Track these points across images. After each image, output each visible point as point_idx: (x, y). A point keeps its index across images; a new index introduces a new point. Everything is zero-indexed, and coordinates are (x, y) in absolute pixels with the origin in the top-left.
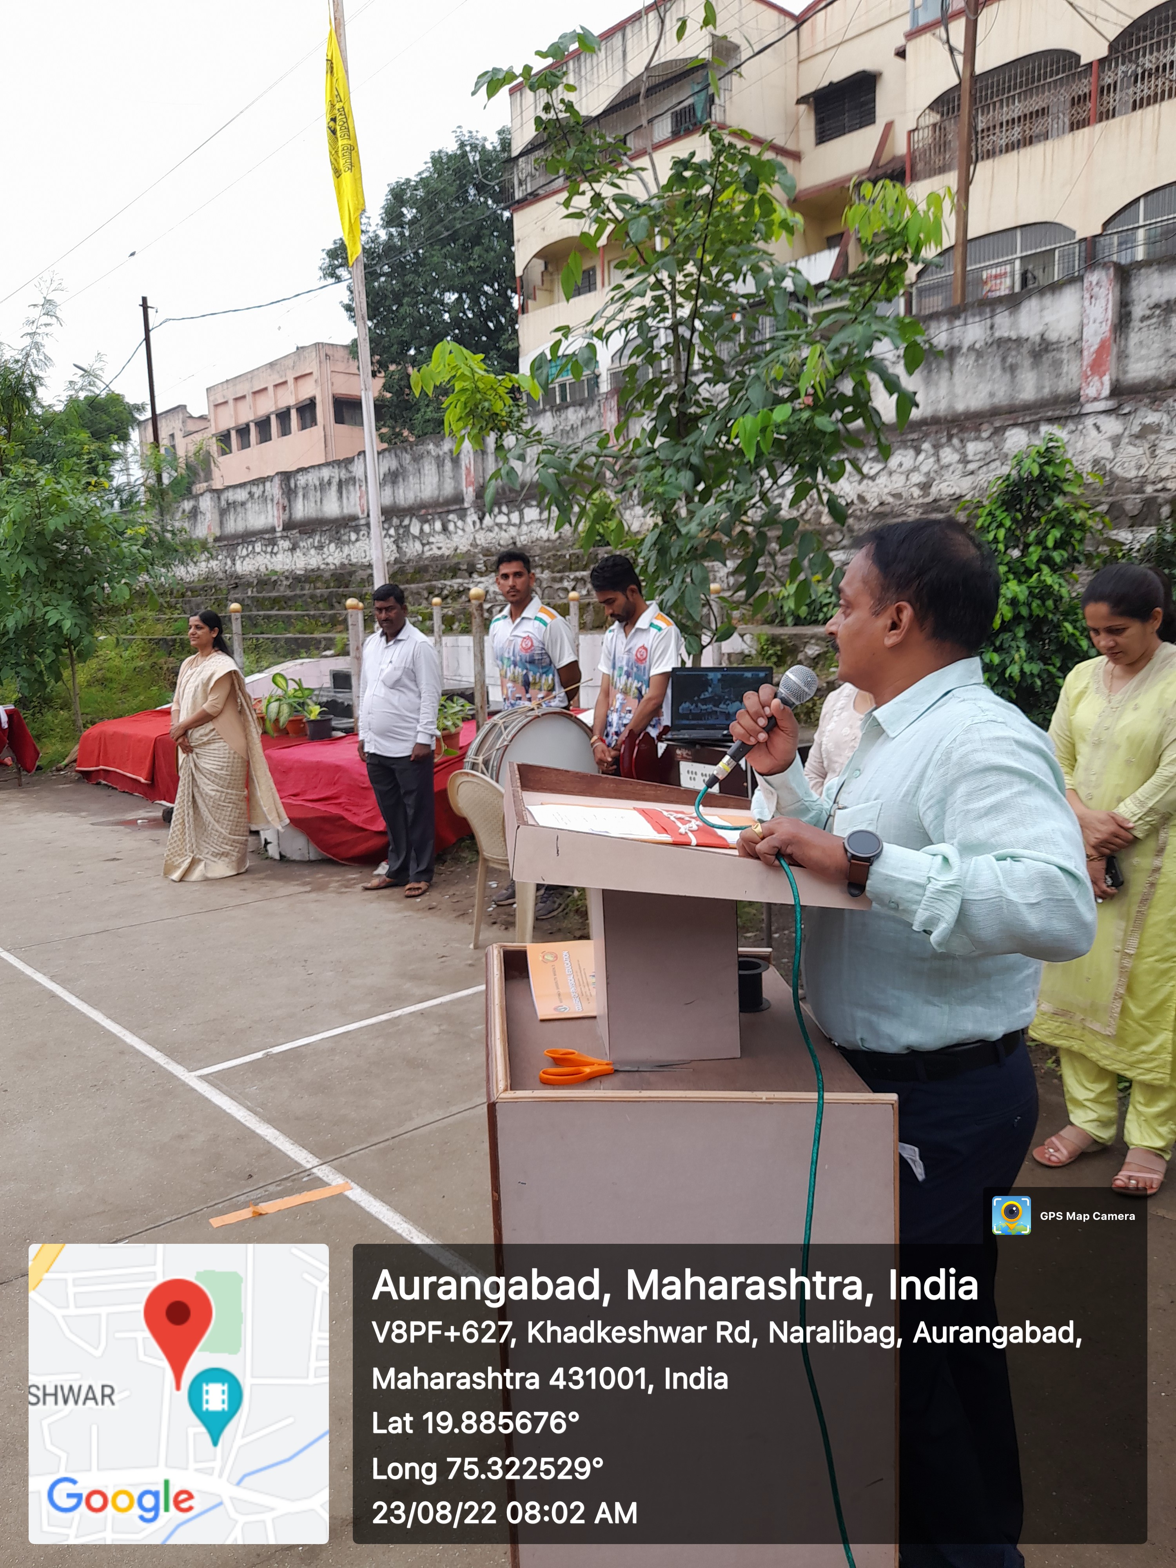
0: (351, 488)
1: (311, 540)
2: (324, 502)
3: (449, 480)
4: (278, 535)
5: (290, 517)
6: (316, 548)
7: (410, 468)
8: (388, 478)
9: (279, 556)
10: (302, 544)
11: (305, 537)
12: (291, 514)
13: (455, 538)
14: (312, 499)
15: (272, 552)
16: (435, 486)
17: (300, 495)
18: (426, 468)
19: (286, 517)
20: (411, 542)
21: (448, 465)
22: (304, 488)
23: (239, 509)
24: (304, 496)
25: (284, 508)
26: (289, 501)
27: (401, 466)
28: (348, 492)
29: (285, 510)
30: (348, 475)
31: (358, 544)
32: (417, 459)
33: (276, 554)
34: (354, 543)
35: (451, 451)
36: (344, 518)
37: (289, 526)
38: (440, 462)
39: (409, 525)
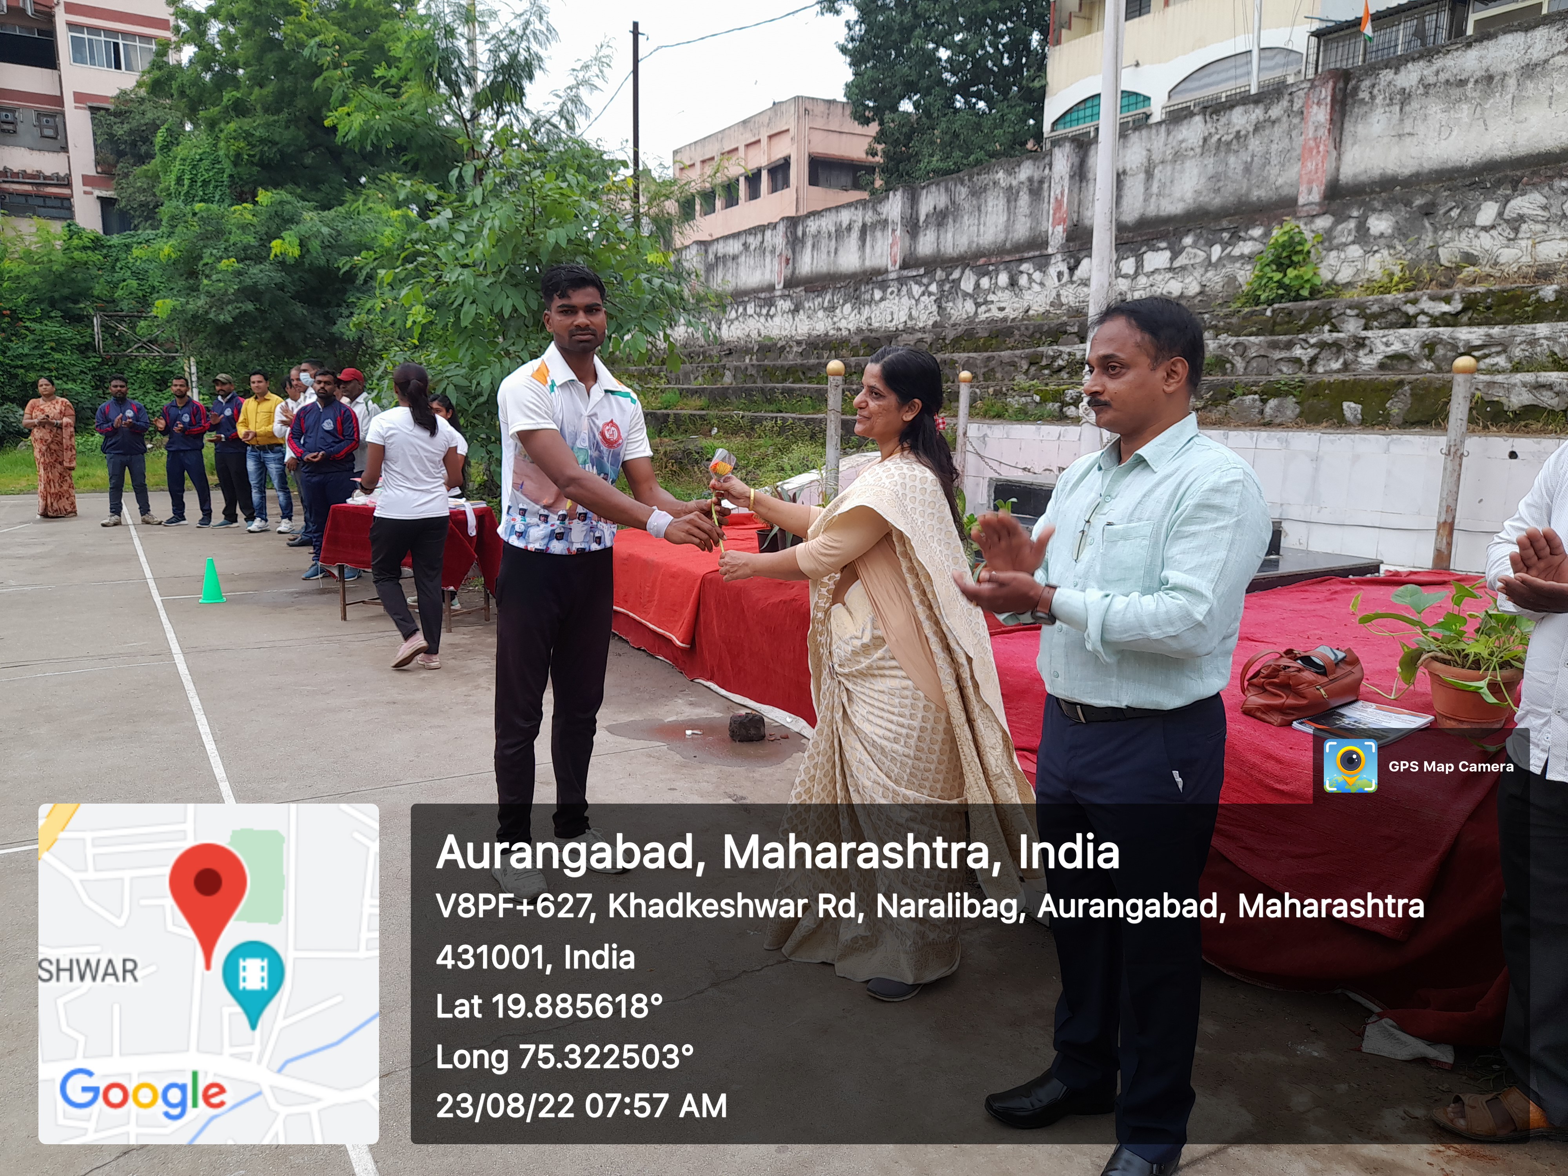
0: (878, 234)
1: (820, 299)
2: (841, 252)
3: (1023, 219)
4: (778, 293)
5: (793, 272)
6: (825, 309)
7: (966, 206)
8: (933, 220)
9: (777, 320)
10: (807, 305)
11: (812, 295)
12: (794, 269)
13: (1028, 296)
14: (824, 250)
15: (768, 314)
16: (1001, 227)
17: (809, 244)
18: (990, 204)
19: (789, 272)
20: (959, 302)
21: (1024, 199)
22: (814, 237)
23: (729, 264)
24: (813, 246)
25: (787, 260)
26: (794, 252)
27: (953, 202)
28: (874, 239)
29: (787, 264)
30: (876, 218)
31: (882, 305)
32: (977, 193)
33: (772, 317)
34: (877, 303)
35: (1030, 180)
36: (864, 272)
37: (791, 283)
38: (1011, 195)
39: (960, 279)
